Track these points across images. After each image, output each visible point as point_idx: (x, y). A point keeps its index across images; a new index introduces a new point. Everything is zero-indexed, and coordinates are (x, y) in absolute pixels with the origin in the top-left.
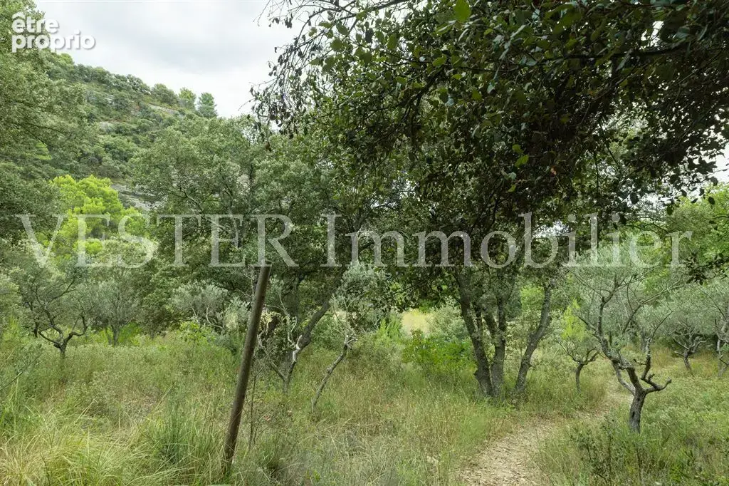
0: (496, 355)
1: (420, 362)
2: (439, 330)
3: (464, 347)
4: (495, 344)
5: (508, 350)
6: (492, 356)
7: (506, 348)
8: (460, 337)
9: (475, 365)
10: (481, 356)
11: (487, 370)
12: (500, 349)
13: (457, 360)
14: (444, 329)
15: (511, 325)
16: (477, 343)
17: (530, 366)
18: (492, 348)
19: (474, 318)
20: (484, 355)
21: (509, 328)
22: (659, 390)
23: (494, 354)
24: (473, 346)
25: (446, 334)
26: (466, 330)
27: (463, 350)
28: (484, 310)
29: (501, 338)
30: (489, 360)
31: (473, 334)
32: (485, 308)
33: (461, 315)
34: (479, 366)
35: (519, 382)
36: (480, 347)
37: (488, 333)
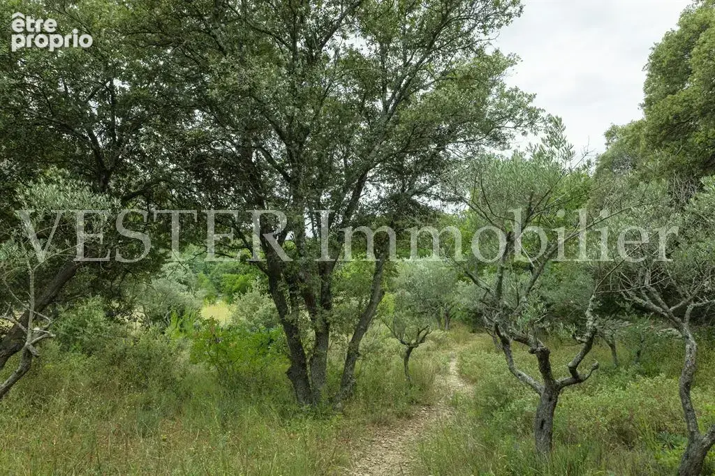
0: (317, 344)
1: (213, 361)
2: (243, 319)
3: (273, 337)
4: (315, 328)
5: (333, 336)
6: (310, 346)
7: (330, 334)
8: (269, 326)
9: (288, 360)
10: (296, 347)
11: (304, 366)
12: (322, 337)
13: (264, 354)
14: (250, 318)
15: (337, 302)
16: (291, 329)
17: (359, 355)
18: (311, 334)
19: (287, 294)
20: (300, 345)
21: (335, 305)
22: (580, 381)
23: (313, 343)
24: (284, 335)
25: (252, 323)
26: (276, 314)
27: (271, 341)
28: (302, 281)
29: (325, 320)
30: (306, 352)
31: (286, 317)
32: (303, 278)
33: (269, 292)
34: (293, 362)
35: (345, 378)
36: (295, 336)
37: (307, 314)
